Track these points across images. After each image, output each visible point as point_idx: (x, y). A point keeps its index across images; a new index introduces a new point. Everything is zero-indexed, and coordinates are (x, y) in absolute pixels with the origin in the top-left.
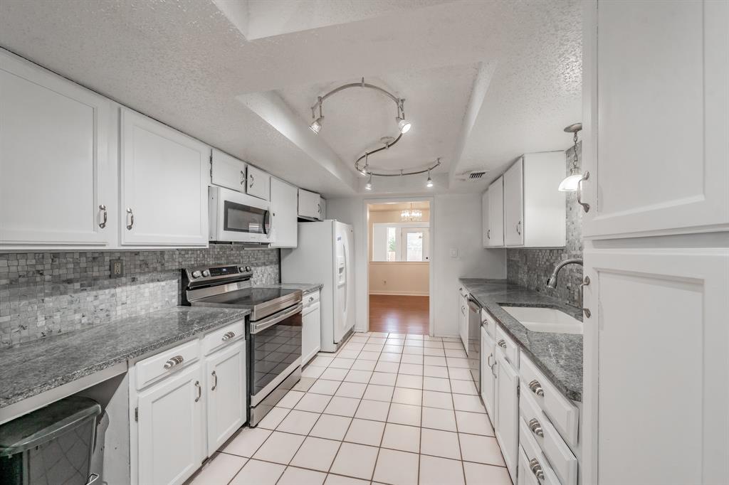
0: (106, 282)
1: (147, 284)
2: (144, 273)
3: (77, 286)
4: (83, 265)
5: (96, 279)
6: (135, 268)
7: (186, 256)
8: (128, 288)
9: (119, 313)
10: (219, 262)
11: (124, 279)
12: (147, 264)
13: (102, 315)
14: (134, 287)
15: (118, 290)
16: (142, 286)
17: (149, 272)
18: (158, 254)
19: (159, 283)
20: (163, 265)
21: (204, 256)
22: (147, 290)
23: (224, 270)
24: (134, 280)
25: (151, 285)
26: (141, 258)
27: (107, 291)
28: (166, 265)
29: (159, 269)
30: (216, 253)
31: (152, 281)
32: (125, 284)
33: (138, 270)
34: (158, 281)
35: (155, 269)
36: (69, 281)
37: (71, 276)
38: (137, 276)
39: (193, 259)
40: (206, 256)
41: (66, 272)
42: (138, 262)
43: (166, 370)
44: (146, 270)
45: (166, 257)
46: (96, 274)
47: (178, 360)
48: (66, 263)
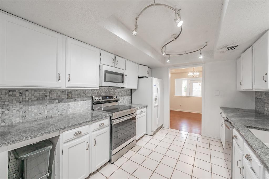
0: (66, 100)
1: (80, 102)
2: (79, 98)
3: (57, 101)
4: (59, 94)
5: (63, 99)
6: (76, 96)
7: (94, 92)
8: (73, 103)
9: (70, 111)
10: (106, 94)
11: (72, 99)
12: (80, 94)
13: (65, 112)
14: (75, 102)
15: (70, 103)
16: (78, 102)
17: (81, 97)
18: (84, 91)
19: (84, 101)
20: (85, 95)
21: (101, 92)
22: (80, 104)
23: (108, 97)
24: (75, 100)
25: (81, 102)
26: (78, 92)
27: (66, 103)
28: (87, 95)
29: (84, 96)
30: (105, 91)
31: (82, 100)
32: (72, 101)
33: (77, 96)
34: (84, 100)
35: (83, 96)
36: (55, 99)
37: (55, 98)
38: (77, 99)
39: (96, 93)
40: (102, 92)
41: (54, 96)
42: (77, 94)
43: (74, 136)
44: (80, 96)
45: (87, 92)
46: (63, 97)
47: (80, 133)
48: (54, 93)
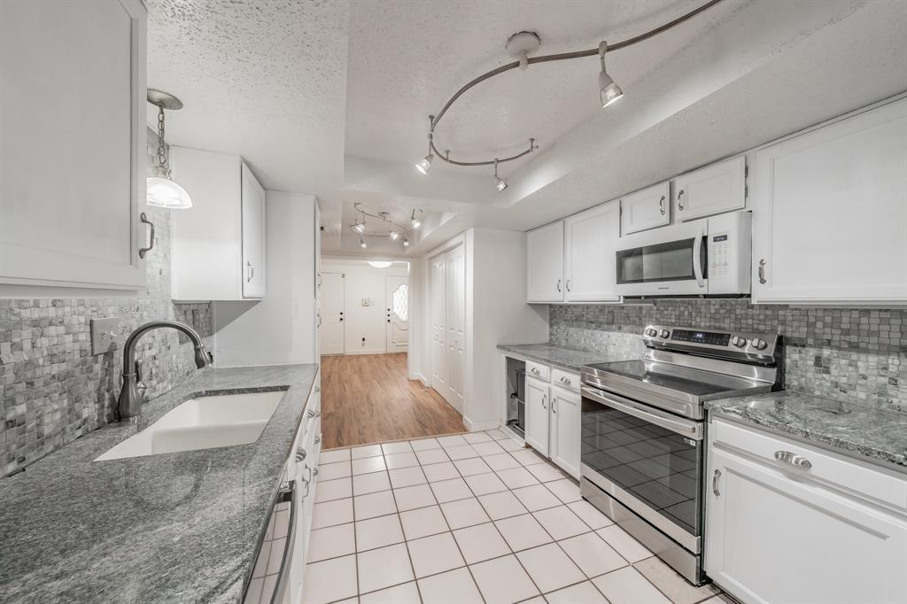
0: (606, 326)
1: (628, 334)
2: (627, 324)
3: (594, 325)
4: (597, 313)
5: (601, 323)
6: (622, 319)
7: (665, 312)
8: (617, 334)
9: (612, 350)
11: (614, 327)
12: (628, 317)
13: (604, 348)
14: (620, 334)
15: (611, 333)
16: (625, 335)
17: (630, 324)
18: (638, 309)
19: (637, 336)
20: (640, 319)
22: (628, 339)
23: (700, 336)
24: (620, 328)
25: (631, 335)
26: (625, 312)
27: (606, 333)
28: (645, 320)
29: (637, 323)
31: (632, 332)
32: (615, 330)
33: (622, 322)
34: (636, 333)
35: (634, 323)
36: (592, 322)
37: (592, 320)
38: (622, 326)
39: (673, 316)
41: (591, 317)
42: (624, 315)
45: (644, 312)
46: (601, 320)
